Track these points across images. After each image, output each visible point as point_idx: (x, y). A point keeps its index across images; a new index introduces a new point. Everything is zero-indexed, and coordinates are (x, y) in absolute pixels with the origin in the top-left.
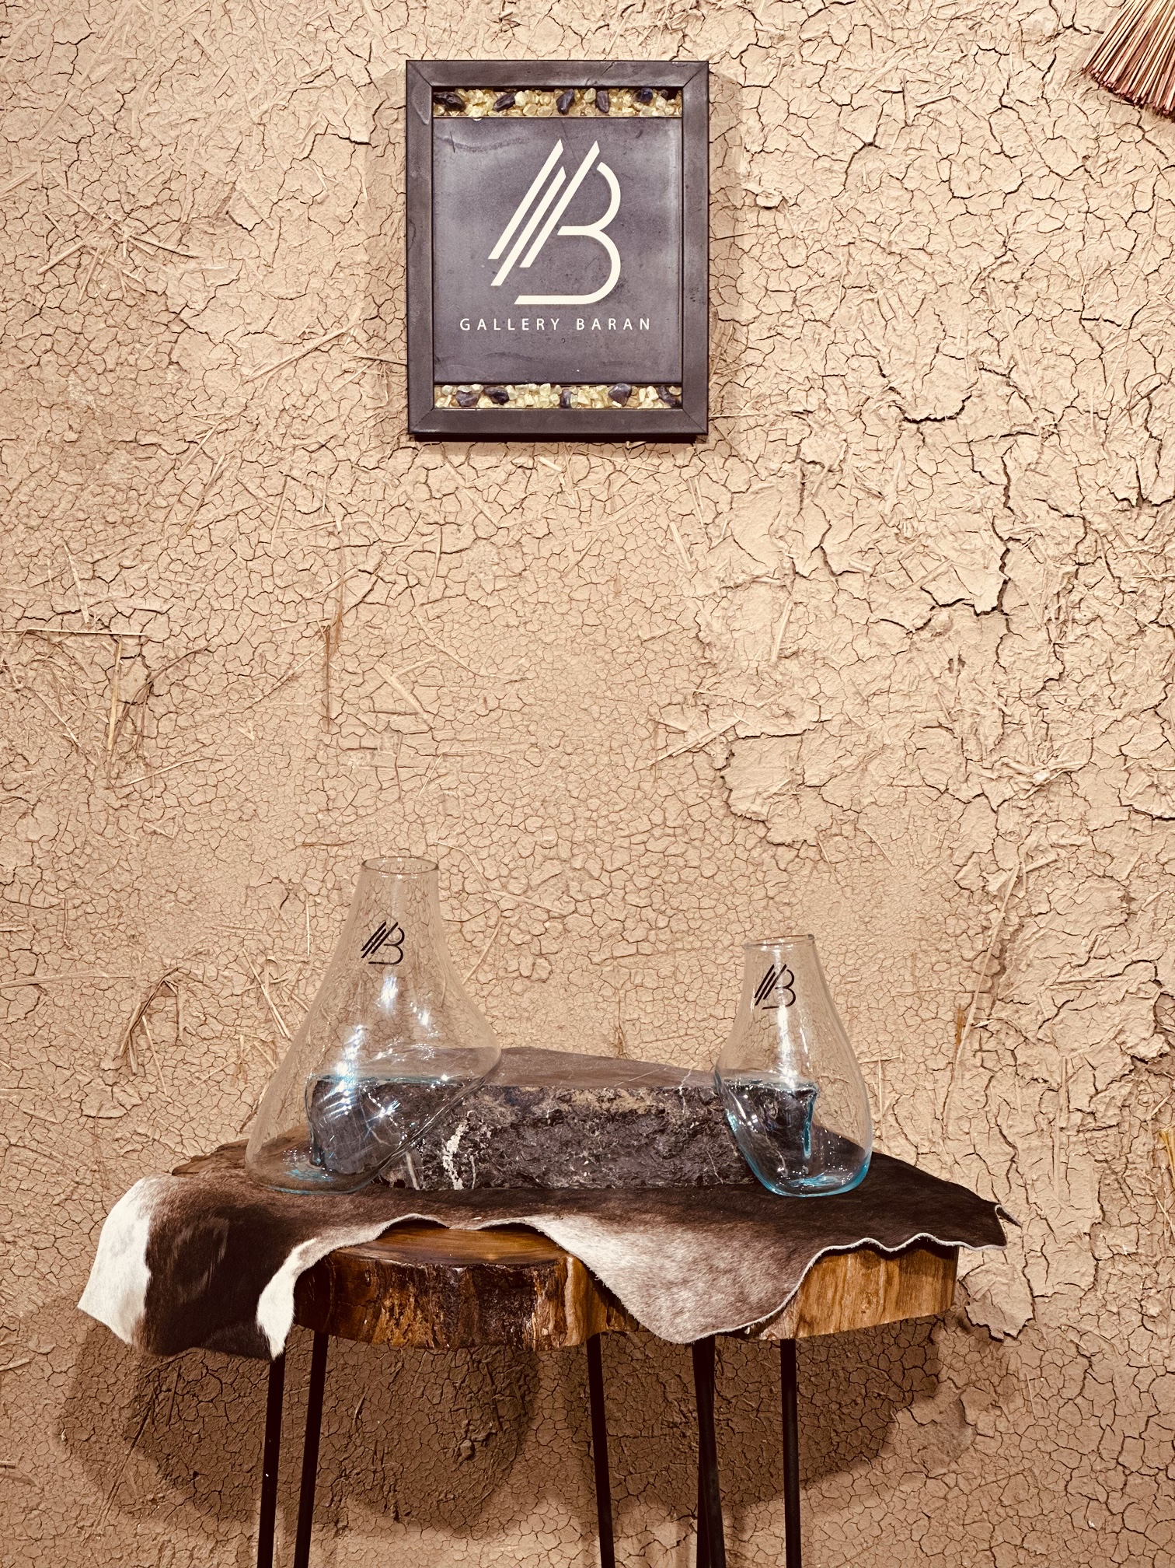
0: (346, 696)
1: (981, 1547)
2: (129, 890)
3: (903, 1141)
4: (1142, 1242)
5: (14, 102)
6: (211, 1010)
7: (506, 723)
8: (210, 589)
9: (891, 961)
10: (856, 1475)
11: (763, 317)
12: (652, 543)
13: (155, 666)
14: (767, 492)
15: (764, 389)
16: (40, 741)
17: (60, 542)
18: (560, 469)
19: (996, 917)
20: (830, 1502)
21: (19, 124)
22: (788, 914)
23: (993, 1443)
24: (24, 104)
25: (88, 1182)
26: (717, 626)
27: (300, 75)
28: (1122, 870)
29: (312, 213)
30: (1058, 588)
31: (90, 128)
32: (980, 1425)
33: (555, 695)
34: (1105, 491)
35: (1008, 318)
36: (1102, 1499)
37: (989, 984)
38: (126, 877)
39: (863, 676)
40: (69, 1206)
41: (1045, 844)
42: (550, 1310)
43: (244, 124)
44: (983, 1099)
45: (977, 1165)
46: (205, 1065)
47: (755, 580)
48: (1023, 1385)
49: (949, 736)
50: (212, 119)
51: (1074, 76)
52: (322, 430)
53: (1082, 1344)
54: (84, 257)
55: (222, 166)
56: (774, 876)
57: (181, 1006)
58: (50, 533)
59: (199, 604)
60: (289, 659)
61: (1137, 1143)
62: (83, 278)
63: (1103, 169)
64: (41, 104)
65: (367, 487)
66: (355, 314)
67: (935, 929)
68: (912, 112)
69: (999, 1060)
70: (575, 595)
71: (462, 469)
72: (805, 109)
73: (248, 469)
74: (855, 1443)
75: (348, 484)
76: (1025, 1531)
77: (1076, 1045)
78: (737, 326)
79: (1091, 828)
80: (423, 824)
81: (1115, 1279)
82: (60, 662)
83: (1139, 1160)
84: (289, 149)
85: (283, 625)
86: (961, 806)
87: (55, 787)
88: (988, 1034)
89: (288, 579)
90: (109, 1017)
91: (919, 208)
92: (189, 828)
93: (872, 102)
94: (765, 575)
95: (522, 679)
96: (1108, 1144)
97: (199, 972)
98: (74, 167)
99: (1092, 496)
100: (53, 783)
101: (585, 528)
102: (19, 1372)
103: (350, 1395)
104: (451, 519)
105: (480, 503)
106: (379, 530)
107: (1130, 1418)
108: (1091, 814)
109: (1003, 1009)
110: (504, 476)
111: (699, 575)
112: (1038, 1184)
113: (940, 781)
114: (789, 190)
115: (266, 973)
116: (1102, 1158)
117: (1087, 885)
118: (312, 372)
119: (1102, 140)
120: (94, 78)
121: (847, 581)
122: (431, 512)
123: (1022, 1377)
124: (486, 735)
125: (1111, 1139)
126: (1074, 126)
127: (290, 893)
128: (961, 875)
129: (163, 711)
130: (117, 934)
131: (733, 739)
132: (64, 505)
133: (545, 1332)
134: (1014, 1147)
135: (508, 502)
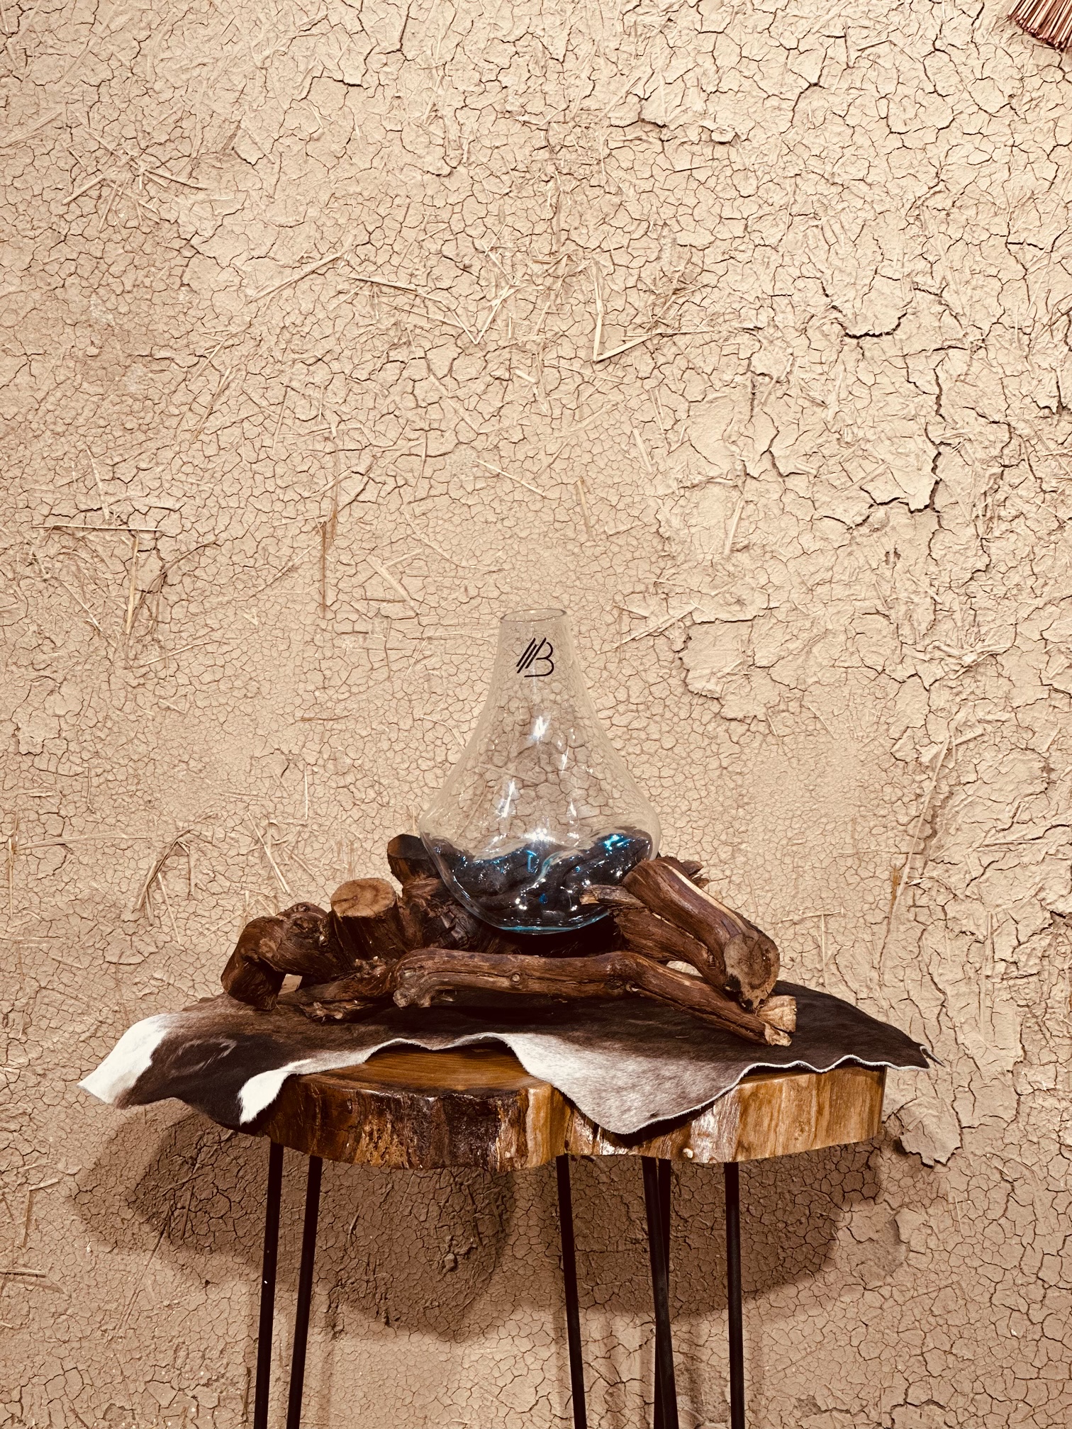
0: (340, 586)
1: (914, 1353)
2: (146, 760)
3: (843, 988)
4: (1060, 1078)
5: (41, 47)
6: (219, 868)
7: (485, 609)
8: (218, 489)
9: (833, 825)
10: (801, 1287)
11: (718, 243)
12: (617, 447)
13: (168, 559)
14: (721, 401)
15: (717, 308)
16: (66, 626)
17: (84, 447)
18: (533, 380)
19: (928, 786)
20: (777, 1310)
21: (46, 69)
22: (740, 782)
23: (924, 1258)
24: (50, 51)
25: (110, 1021)
26: (676, 522)
27: (299, 23)
28: (1042, 743)
29: (310, 148)
30: (985, 488)
31: (109, 73)
32: (912, 1243)
33: (529, 585)
34: (1028, 400)
35: (940, 243)
36: (1024, 1311)
37: (922, 846)
38: (142, 749)
39: (807, 567)
40: (94, 1042)
41: (973, 720)
42: (512, 1135)
43: (247, 68)
44: (916, 950)
45: (910, 1010)
46: (214, 918)
47: (710, 480)
48: (951, 1207)
49: (885, 622)
50: (219, 63)
51: (1001, 22)
52: (319, 346)
53: (1005, 1170)
54: (104, 189)
55: (228, 106)
56: (727, 748)
57: (192, 864)
58: (74, 439)
59: (210, 503)
60: (289, 552)
61: (1055, 991)
62: (103, 209)
63: (1027, 107)
64: (66, 50)
65: (359, 397)
66: (348, 241)
67: (873, 796)
68: (854, 55)
69: (930, 915)
70: (549, 494)
71: (443, 381)
72: (756, 53)
73: (253, 380)
74: (801, 1258)
75: (342, 394)
76: (954, 1338)
77: (1000, 902)
78: (694, 250)
79: (1015, 705)
80: (410, 701)
81: (1034, 1113)
82: (84, 554)
83: (1057, 1005)
84: (289, 91)
85: (284, 521)
86: (897, 685)
87: (79, 668)
88: (920, 892)
89: (288, 480)
90: (128, 873)
91: (859, 143)
92: (199, 704)
93: (817, 46)
94: (720, 476)
95: (500, 570)
96: (1029, 990)
97: (209, 834)
98: (95, 107)
99: (1016, 404)
100: (77, 663)
101: (556, 434)
102: (49, 1191)
103: (345, 1213)
104: (435, 425)
105: (462, 410)
106: (370, 435)
107: (1048, 1237)
108: (1015, 691)
109: (935, 868)
110: (483, 387)
111: (659, 476)
112: (966, 1027)
113: (877, 662)
114: (741, 127)
115: (269, 835)
116: (1023, 1003)
117: (1011, 757)
118: (309, 292)
119: (1027, 80)
120: (113, 27)
121: (792, 482)
122: (417, 419)
123: (951, 1200)
124: (467, 620)
125: (1032, 986)
126: (1001, 67)
127: (290, 762)
128: (896, 747)
129: (175, 598)
130: (135, 799)
131: (690, 625)
132: (87, 413)
133: (508, 1155)
134: (944, 993)
135: (487, 410)
